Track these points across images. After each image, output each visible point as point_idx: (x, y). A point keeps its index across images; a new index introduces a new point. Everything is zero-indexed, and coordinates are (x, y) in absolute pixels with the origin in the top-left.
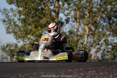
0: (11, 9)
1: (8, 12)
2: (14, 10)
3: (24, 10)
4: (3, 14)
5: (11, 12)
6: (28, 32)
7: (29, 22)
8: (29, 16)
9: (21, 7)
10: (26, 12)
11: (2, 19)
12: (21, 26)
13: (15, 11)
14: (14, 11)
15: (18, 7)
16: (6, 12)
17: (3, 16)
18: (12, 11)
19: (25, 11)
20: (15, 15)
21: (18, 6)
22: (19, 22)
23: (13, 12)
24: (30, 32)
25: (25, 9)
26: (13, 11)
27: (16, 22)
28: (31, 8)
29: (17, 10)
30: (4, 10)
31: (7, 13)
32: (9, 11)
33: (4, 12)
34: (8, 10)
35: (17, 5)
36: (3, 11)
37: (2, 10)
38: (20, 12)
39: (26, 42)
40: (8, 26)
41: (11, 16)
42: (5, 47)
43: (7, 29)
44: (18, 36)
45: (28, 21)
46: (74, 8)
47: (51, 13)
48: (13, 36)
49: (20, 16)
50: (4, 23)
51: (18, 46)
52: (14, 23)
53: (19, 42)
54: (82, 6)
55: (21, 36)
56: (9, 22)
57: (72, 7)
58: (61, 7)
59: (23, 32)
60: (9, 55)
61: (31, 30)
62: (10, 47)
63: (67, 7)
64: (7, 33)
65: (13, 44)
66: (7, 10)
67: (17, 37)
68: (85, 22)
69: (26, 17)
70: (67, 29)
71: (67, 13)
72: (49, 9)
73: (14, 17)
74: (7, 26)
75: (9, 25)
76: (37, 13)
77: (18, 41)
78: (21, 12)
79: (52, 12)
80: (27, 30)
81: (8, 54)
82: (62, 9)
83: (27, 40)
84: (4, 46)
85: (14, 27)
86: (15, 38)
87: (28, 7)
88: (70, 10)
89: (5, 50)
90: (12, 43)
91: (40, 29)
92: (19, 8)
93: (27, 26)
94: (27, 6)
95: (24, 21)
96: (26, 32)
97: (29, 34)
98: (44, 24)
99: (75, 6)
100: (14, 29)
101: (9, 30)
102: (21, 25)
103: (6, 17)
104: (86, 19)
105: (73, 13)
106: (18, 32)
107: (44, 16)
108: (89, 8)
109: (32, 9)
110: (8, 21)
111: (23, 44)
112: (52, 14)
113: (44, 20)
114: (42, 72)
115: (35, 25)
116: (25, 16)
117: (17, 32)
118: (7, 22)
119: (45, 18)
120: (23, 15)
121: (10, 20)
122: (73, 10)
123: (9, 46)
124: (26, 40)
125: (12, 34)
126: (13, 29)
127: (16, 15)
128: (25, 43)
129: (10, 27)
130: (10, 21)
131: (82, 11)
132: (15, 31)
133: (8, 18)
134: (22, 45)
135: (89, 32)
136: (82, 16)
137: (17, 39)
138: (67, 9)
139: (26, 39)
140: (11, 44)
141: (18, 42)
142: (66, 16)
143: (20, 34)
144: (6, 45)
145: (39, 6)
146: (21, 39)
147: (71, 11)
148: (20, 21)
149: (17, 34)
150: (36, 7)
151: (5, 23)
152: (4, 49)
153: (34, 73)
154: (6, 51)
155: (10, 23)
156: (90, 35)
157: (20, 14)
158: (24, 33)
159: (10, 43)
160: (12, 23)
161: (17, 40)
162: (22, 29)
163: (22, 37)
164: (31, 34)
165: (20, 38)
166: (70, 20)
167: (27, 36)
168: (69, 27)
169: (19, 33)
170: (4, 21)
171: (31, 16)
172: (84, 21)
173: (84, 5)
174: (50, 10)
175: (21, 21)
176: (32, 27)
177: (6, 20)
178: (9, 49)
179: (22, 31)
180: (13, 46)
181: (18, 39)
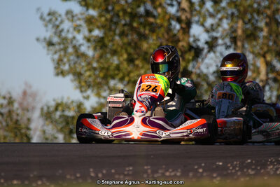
0: (69, 12)
1: (59, 19)
2: (76, 15)
3: (101, 16)
4: (46, 26)
5: (68, 19)
6: (111, 73)
7: (114, 48)
8: (114, 31)
9: (94, 8)
10: (106, 20)
11: (45, 39)
12: (93, 57)
13: (79, 19)
14: (75, 18)
15: (85, 9)
16: (54, 19)
17: (47, 31)
18: (71, 18)
19: (103, 19)
20: (77, 29)
21: (87, 6)
22: (89, 47)
23: (72, 21)
24: (116, 72)
25: (104, 13)
26: (73, 17)
27: (80, 45)
28: (118, 11)
29: (84, 16)
30: (49, 14)
31: (57, 23)
32: (64, 16)
33: (50, 20)
34: (60, 16)
35: (83, 3)
36: (48, 18)
37: (45, 15)
38: (90, 21)
39: (105, 98)
40: (60, 56)
41: (68, 31)
42: (52, 109)
43: (58, 63)
44: (86, 82)
45: (110, 44)
46: (230, 12)
47: (171, 24)
48: (72, 81)
49: (90, 31)
50: (48, 50)
51: (85, 109)
52: (76, 48)
53: (87, 98)
54: (251, 6)
55: (92, 84)
56: (62, 46)
57: (224, 8)
58: (195, 10)
59: (97, 72)
60: (61, 130)
61: (118, 68)
62: (63, 111)
63: (211, 10)
64: (57, 74)
65: (72, 102)
66: (57, 15)
67: (83, 84)
68: (258, 47)
69: (105, 33)
70: (211, 65)
71: (212, 25)
72: (166, 13)
73: (76, 34)
74: (56, 57)
75: (62, 53)
76: (135, 25)
77: (85, 94)
78: (93, 20)
79: (174, 23)
80: (109, 66)
81: (59, 128)
82: (199, 13)
83: (108, 92)
84: (48, 108)
85: (76, 59)
86: (77, 88)
87: (110, 8)
88: (219, 16)
89: (50, 117)
90: (70, 101)
91: (141, 65)
92: (87, 9)
93: (109, 56)
94: (108, 5)
95: (100, 44)
96: (104, 71)
97: (113, 78)
98: (152, 51)
99: (233, 6)
100: (75, 63)
101: (62, 67)
102: (94, 55)
103: (55, 33)
104: (261, 41)
105: (226, 25)
106: (86, 71)
107: (153, 31)
108: (269, 12)
109: (121, 14)
110: (59, 44)
111: (97, 103)
112: (172, 27)
113: (151, 41)
114: (147, 165)
115: (129, 54)
116: (102, 31)
117: (82, 72)
118: (57, 47)
119: (155, 37)
120: (98, 28)
121: (64, 41)
122: (227, 18)
123: (60, 108)
124: (104, 94)
125: (70, 77)
126: (72, 65)
127: (81, 29)
128: (102, 100)
129: (65, 60)
130: (64, 44)
131: (249, 20)
132: (78, 70)
133: (60, 36)
134: (95, 105)
135: (267, 74)
136: (249, 32)
137: (83, 89)
138: (212, 16)
139: (105, 90)
140: (66, 104)
141: (84, 97)
142: (207, 31)
143: (90, 76)
144: (52, 104)
145: (139, 6)
146: (93, 91)
147: (221, 20)
148: (89, 44)
149: (83, 78)
150: (132, 9)
151: (51, 48)
152: (47, 115)
153: (127, 169)
154: (53, 122)
155: (65, 49)
156: (270, 82)
157: (91, 27)
158: (102, 75)
159: (65, 101)
160: (70, 50)
161: (81, 91)
162: (95, 65)
163: (94, 86)
164: (118, 78)
165: (89, 86)
166: (220, 41)
167: (107, 83)
168: (215, 61)
169: (88, 73)
170: (50, 44)
171: (117, 32)
172: (255, 46)
173: (255, 6)
174: (167, 17)
175: (94, 44)
176: (121, 59)
177: (56, 40)
178: (60, 116)
179: (95, 69)
180: (71, 107)
181: (86, 91)
